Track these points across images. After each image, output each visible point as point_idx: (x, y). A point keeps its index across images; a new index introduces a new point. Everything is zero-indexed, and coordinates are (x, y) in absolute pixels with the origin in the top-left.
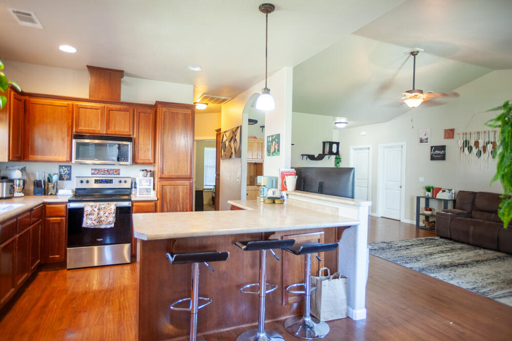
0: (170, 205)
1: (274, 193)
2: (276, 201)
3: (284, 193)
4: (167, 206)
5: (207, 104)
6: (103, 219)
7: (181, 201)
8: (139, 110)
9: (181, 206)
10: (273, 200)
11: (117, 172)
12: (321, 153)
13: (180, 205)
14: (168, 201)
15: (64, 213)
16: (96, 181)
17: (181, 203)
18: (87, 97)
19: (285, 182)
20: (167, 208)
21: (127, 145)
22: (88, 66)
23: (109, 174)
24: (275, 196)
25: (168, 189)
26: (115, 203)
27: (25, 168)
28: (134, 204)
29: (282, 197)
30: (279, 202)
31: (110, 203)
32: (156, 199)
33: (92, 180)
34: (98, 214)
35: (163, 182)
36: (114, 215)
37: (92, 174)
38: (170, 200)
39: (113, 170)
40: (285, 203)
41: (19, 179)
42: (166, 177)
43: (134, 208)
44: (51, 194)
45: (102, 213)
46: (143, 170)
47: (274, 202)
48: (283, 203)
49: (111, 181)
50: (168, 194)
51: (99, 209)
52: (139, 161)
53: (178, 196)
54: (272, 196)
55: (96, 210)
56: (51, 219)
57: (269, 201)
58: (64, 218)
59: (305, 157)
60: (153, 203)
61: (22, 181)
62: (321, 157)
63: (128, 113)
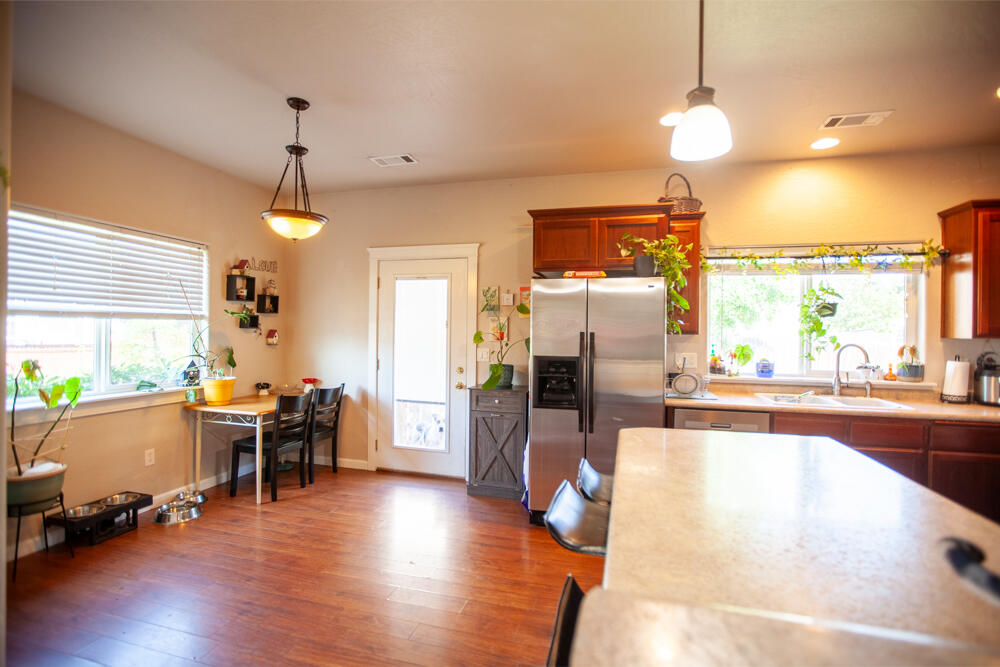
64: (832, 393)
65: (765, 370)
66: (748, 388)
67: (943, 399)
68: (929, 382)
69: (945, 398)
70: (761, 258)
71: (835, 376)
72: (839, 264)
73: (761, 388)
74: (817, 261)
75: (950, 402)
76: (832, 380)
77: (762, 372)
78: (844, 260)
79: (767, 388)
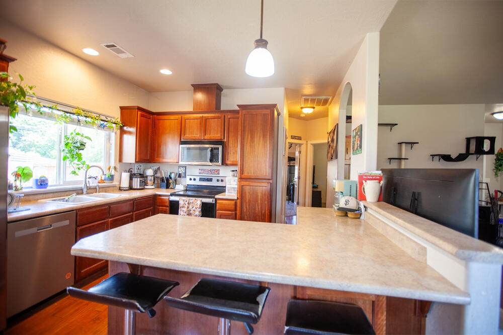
0: (249, 205)
1: (347, 202)
2: (350, 214)
3: (362, 204)
4: (246, 205)
5: (314, 108)
6: (191, 212)
7: (259, 202)
8: (229, 117)
9: (260, 207)
10: (345, 212)
11: (218, 171)
12: (463, 151)
13: (258, 206)
14: (247, 201)
15: (168, 204)
16: (201, 180)
17: (259, 204)
18: (191, 110)
19: (364, 189)
20: (246, 208)
21: (218, 149)
22: (192, 85)
23: (211, 173)
24: (347, 207)
25: (247, 189)
26: (201, 199)
27: (159, 168)
28: (218, 201)
29: (359, 209)
30: (353, 216)
31: (196, 198)
32: (236, 198)
33: (198, 178)
34: (188, 207)
35: (242, 182)
36: (200, 210)
37: (199, 173)
38: (249, 200)
39: (215, 170)
40: (362, 217)
41: (151, 176)
42: (246, 177)
43: (217, 205)
44: (171, 188)
45: (191, 207)
46: (233, 171)
47: (346, 215)
48: (359, 218)
49: (210, 180)
50: (247, 194)
51: (188, 203)
52: (228, 162)
53: (257, 196)
54: (344, 206)
55: (186, 203)
56: (160, 207)
57: (339, 213)
58: (168, 208)
59: (437, 158)
60: (234, 202)
61: (152, 177)
62: (461, 158)
63: (220, 120)
64: (82, 193)
65: (42, 183)
66: (31, 197)
67: (120, 189)
68: (116, 183)
69: (121, 188)
70: (44, 106)
71: (84, 183)
72: (86, 121)
73: (41, 196)
74: (75, 117)
75: (124, 190)
76: (82, 186)
77: (41, 185)
78: (89, 119)
79: (44, 196)
